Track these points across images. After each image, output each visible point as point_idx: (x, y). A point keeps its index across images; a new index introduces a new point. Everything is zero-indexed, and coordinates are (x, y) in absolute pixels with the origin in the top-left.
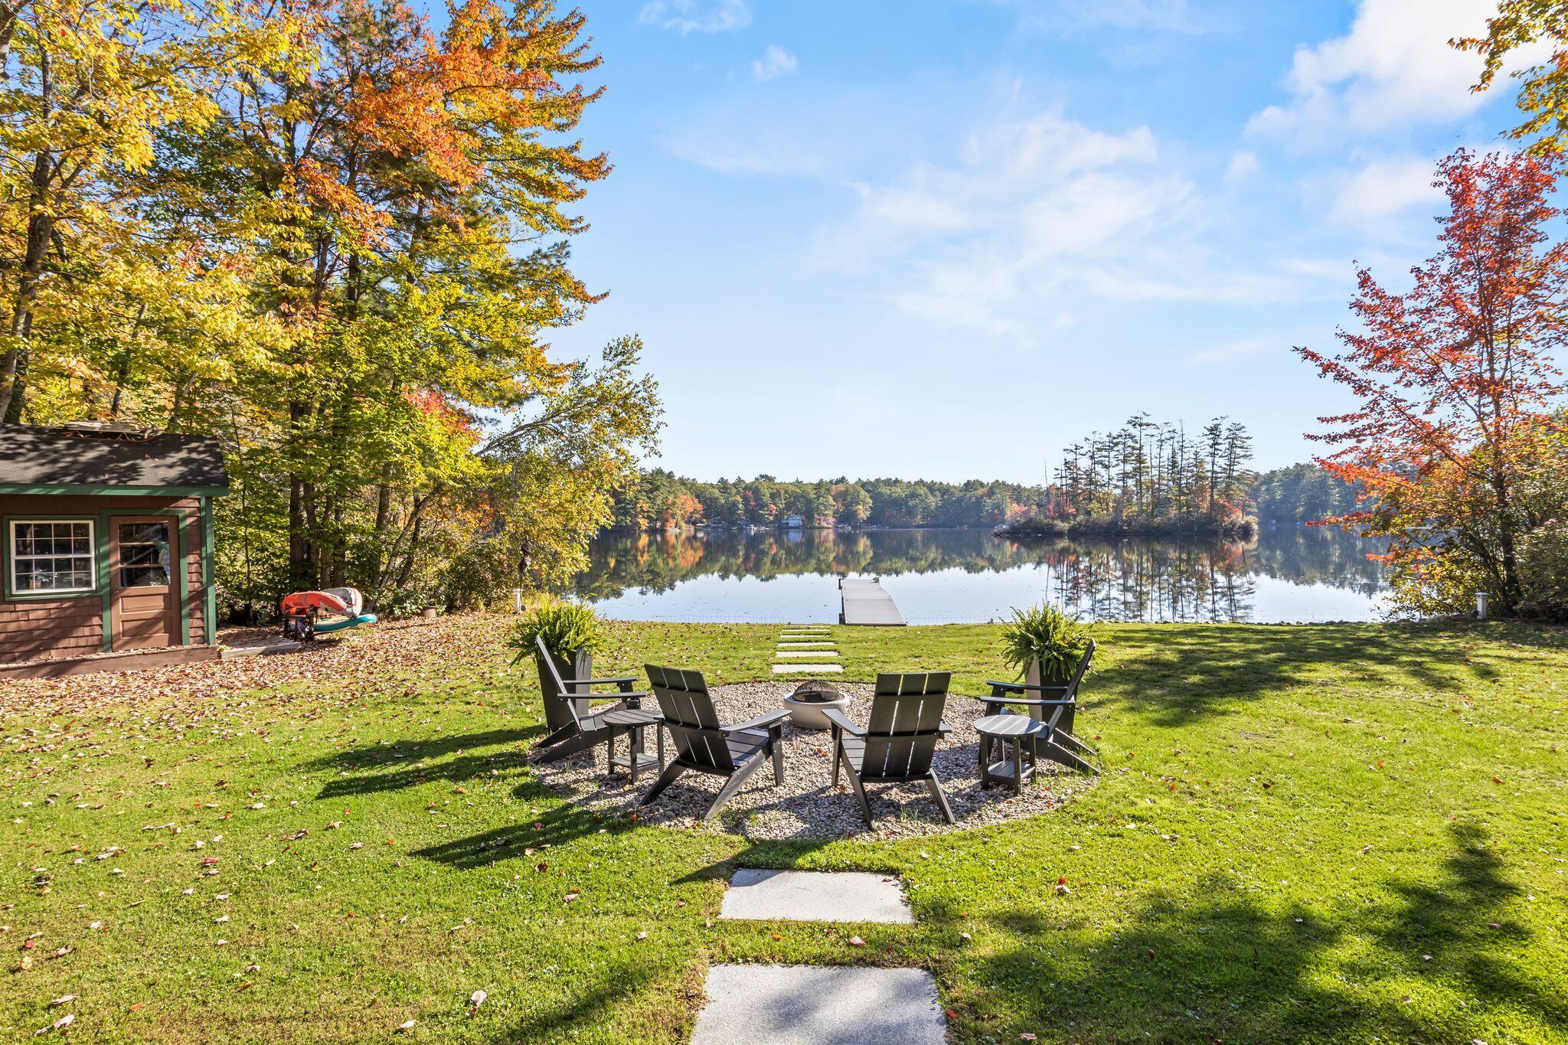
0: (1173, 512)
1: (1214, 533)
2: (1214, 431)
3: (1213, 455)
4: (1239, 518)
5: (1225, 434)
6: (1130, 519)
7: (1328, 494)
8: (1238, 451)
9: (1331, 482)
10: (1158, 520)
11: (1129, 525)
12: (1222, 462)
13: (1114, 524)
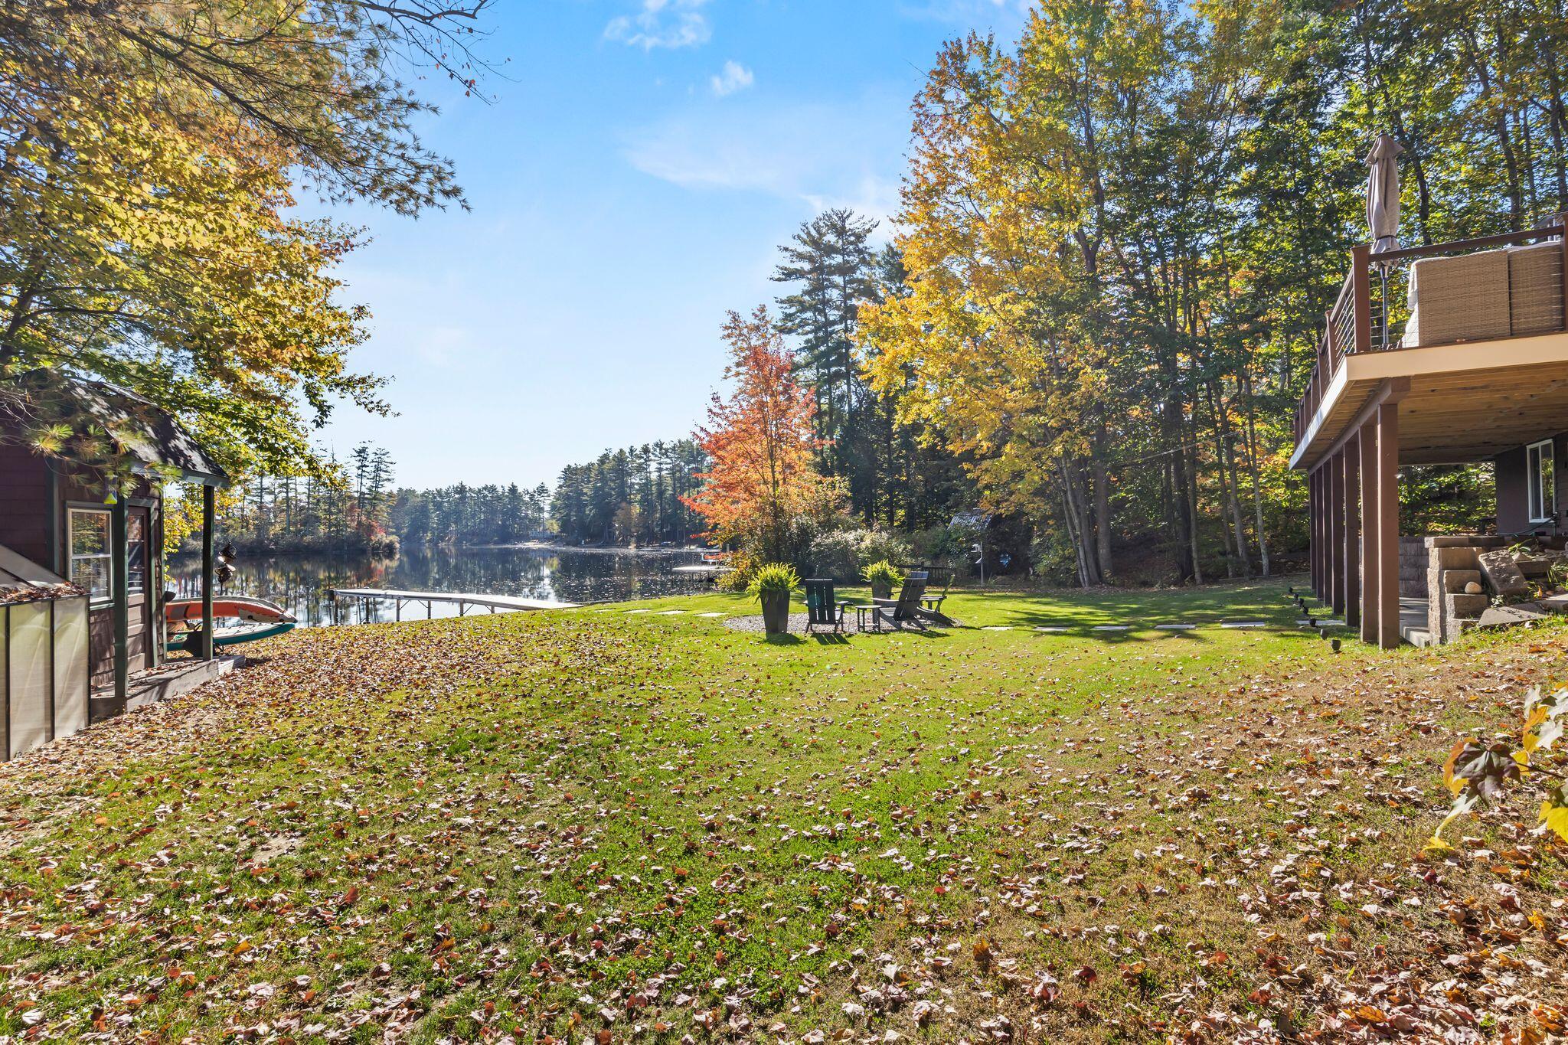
0: (322, 530)
1: (363, 552)
2: (361, 452)
3: (361, 476)
4: (382, 537)
5: (371, 457)
6: (277, 539)
7: (428, 517)
8: (383, 475)
9: (431, 506)
10: (308, 538)
11: (276, 544)
12: (368, 483)
13: (260, 542)
